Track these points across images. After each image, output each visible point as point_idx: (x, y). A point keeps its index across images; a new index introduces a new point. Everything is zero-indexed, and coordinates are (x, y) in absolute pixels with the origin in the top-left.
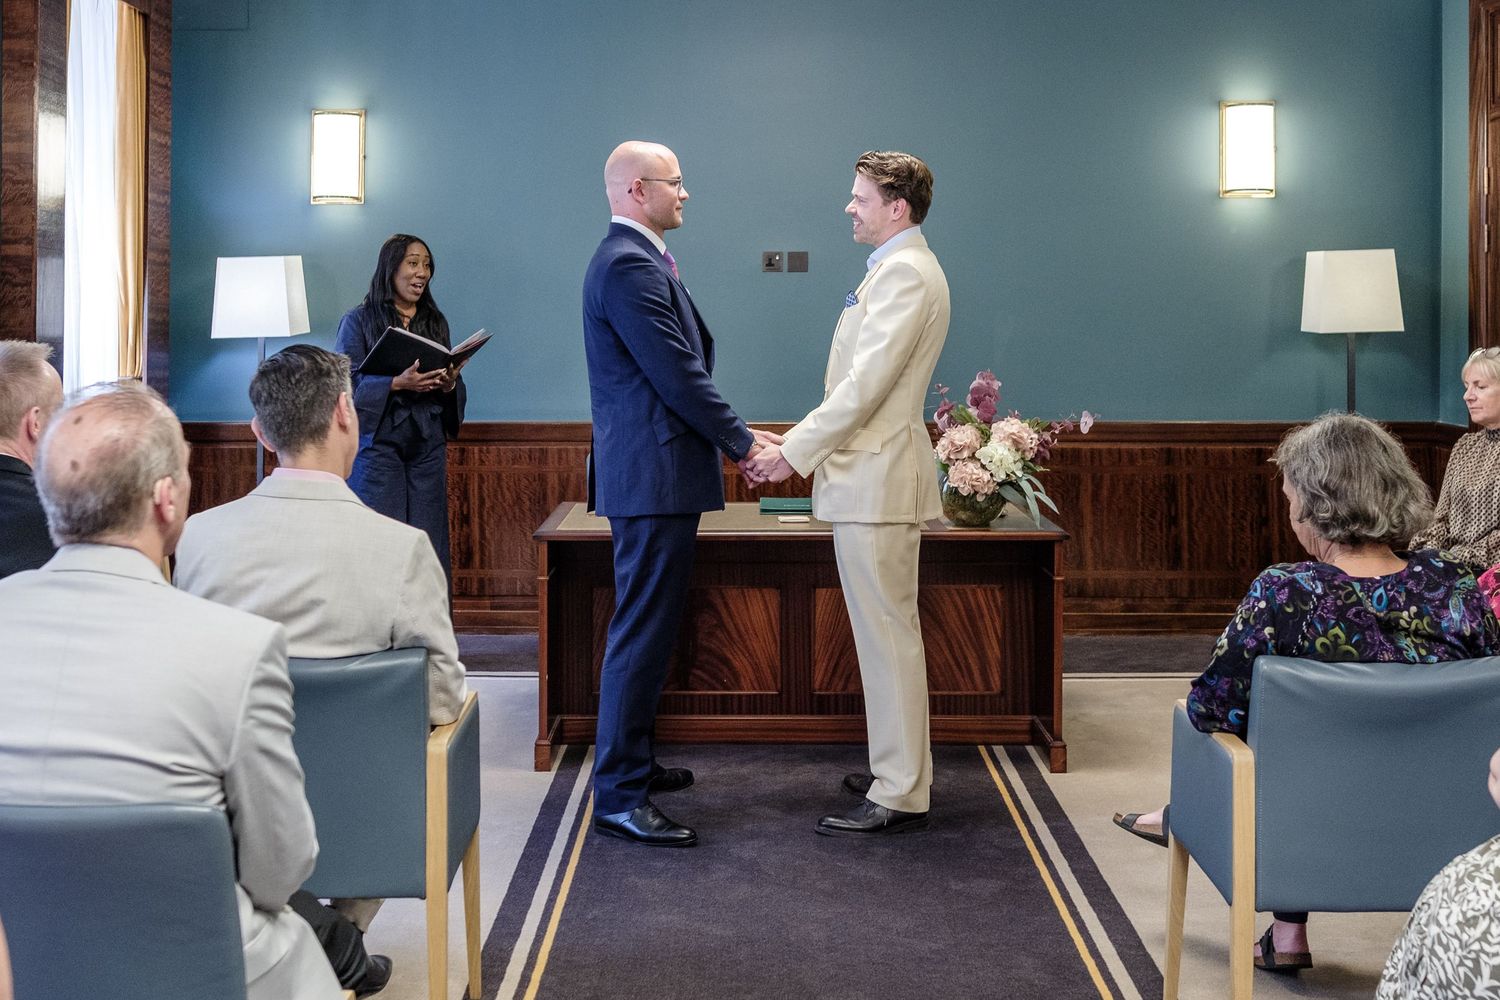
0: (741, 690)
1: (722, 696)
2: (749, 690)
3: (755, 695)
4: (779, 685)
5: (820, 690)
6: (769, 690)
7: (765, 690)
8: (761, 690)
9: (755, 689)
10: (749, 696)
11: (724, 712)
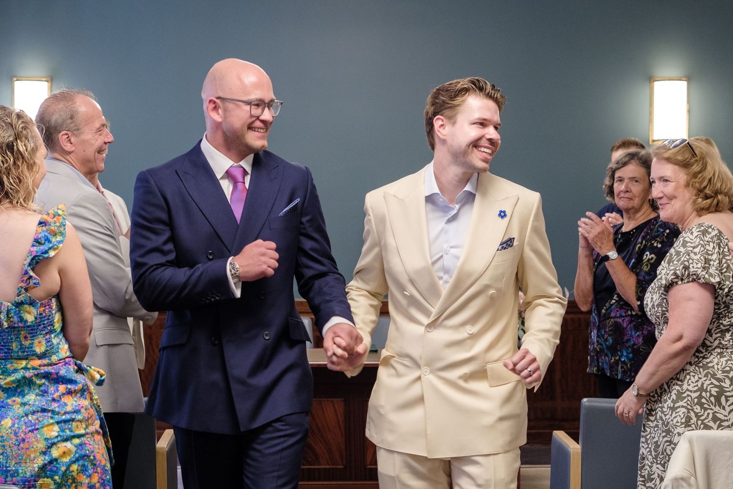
0: (320, 465)
1: (308, 469)
2: (325, 465)
3: (329, 469)
4: (344, 462)
5: (371, 465)
6: (338, 465)
7: (336, 465)
8: (332, 465)
9: (329, 465)
10: (325, 469)
11: (309, 480)
